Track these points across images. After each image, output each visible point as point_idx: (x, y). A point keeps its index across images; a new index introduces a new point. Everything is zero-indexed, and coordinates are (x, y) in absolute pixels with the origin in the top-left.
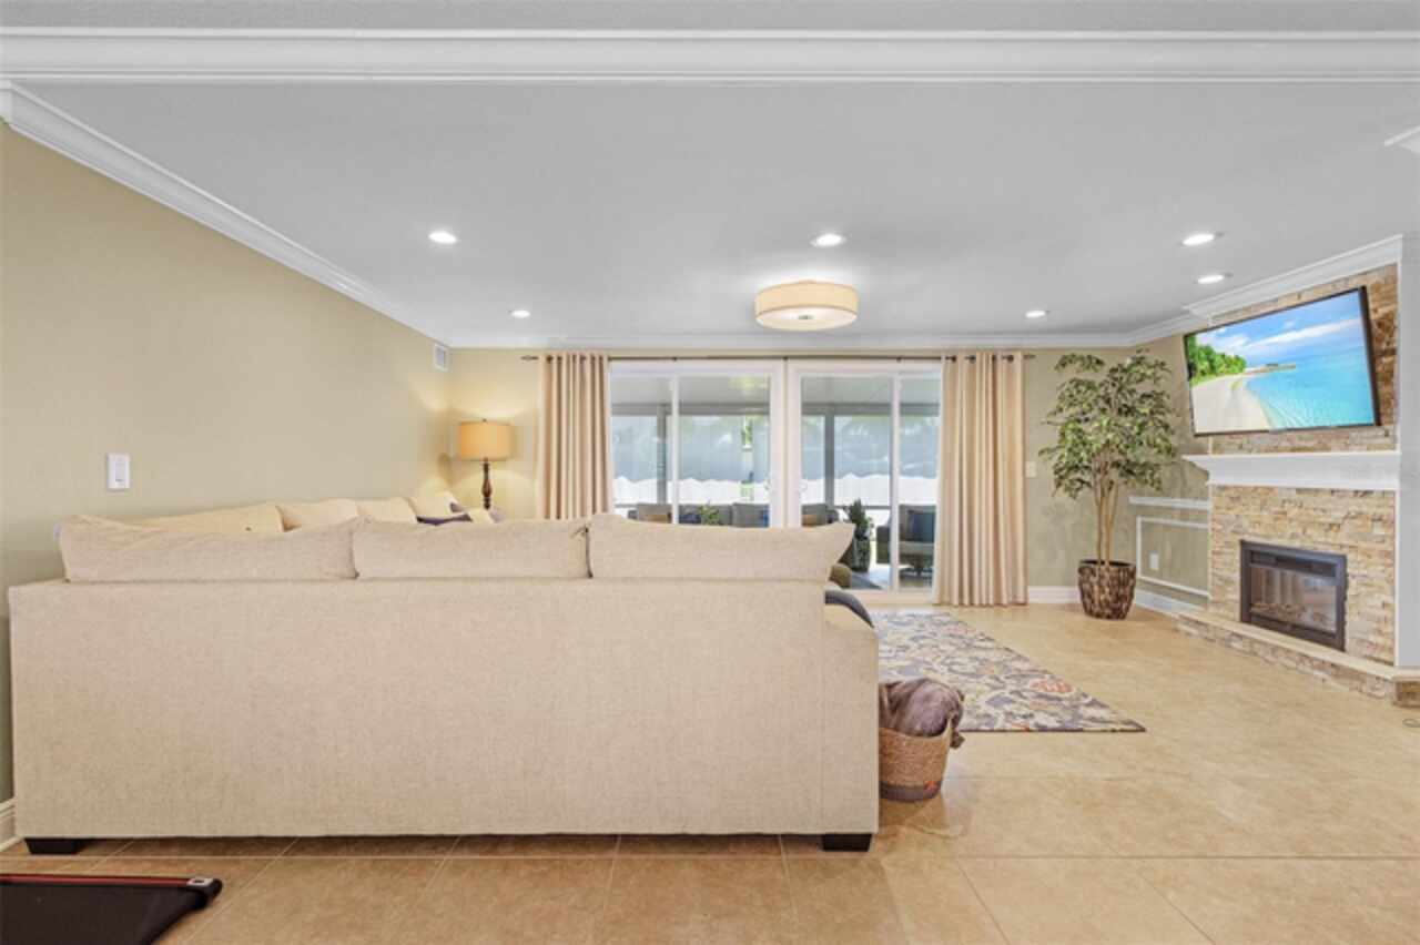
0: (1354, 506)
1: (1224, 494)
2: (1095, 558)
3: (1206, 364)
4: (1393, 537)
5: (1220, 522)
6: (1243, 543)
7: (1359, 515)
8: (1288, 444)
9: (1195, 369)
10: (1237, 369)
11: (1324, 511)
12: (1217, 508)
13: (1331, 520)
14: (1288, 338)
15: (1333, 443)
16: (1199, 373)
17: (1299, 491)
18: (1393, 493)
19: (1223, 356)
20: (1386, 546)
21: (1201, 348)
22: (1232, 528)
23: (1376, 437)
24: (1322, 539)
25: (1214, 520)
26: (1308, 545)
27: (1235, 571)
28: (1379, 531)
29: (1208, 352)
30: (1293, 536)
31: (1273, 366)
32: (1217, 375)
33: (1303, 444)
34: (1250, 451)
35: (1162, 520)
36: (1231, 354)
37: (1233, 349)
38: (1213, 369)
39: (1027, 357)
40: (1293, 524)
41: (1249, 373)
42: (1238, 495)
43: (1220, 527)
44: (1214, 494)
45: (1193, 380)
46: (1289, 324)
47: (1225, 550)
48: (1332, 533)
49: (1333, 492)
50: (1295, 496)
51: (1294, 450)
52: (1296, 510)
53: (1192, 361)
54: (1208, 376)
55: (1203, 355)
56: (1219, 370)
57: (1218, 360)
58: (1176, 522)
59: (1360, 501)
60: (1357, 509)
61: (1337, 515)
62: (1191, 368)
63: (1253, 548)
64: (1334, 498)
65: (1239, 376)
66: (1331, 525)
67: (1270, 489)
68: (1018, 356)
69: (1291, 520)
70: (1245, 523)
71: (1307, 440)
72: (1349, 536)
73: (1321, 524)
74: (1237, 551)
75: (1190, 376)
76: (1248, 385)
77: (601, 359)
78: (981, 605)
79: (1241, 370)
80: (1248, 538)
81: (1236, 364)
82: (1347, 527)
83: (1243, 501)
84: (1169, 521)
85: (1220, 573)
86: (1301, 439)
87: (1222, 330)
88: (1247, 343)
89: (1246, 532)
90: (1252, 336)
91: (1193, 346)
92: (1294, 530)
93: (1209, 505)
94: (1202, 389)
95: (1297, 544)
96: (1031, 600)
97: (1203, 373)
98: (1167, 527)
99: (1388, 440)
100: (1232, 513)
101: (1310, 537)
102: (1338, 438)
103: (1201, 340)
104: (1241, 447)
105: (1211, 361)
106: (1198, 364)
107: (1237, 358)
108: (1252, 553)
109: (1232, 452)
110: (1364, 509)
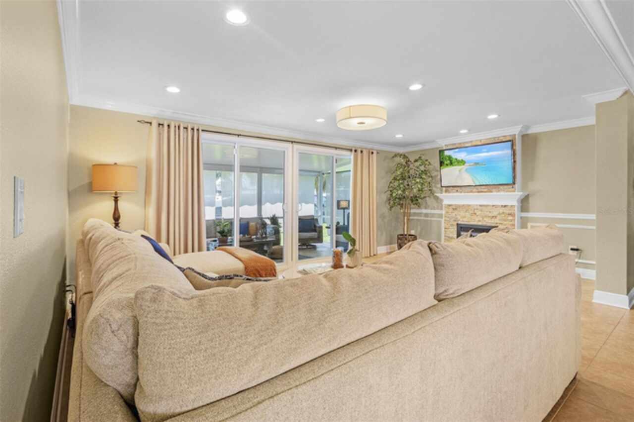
0: (501, 210)
1: (450, 207)
2: (402, 233)
3: (449, 162)
4: (514, 220)
5: (448, 217)
6: (458, 224)
7: (503, 213)
8: (477, 190)
9: (443, 163)
10: (462, 164)
11: (490, 212)
12: (447, 212)
13: (493, 215)
14: (484, 155)
15: (494, 190)
16: (445, 165)
17: (481, 206)
18: (514, 206)
19: (456, 159)
20: (513, 223)
21: (447, 156)
22: (454, 219)
23: (509, 188)
24: (490, 221)
25: (446, 217)
26: (484, 223)
27: (454, 234)
28: (510, 218)
29: (450, 158)
30: (479, 221)
31: (476, 164)
32: (453, 166)
33: (482, 190)
34: (461, 192)
35: (416, 218)
36: (460, 159)
37: (461, 157)
38: (451, 164)
39: (378, 153)
40: (479, 217)
41: (467, 166)
42: (456, 208)
43: (448, 219)
44: (446, 207)
45: (442, 167)
46: (485, 150)
47: (450, 227)
48: (493, 219)
49: (493, 206)
50: (479, 207)
51: (479, 192)
52: (480, 212)
53: (442, 160)
54: (449, 166)
55: (447, 158)
56: (454, 164)
57: (454, 161)
58: (422, 218)
59: (504, 209)
60: (503, 211)
61: (495, 214)
62: (442, 163)
63: (462, 226)
64: (494, 207)
65: (463, 166)
66: (493, 217)
67: (469, 206)
68: (375, 152)
69: (477, 216)
70: (459, 217)
71: (484, 189)
72: (500, 220)
73: (489, 217)
74: (455, 227)
75: (441, 165)
76: (466, 170)
77: (198, 130)
78: (365, 257)
79: (464, 164)
80: (459, 222)
81: (462, 162)
82: (499, 217)
83: (458, 209)
84: (419, 218)
85: (448, 235)
86: (481, 188)
87: (457, 150)
88: (467, 155)
89: (459, 220)
90: (469, 153)
91: (443, 155)
92: (479, 219)
93: (443, 212)
94: (445, 171)
95: (480, 223)
96: (379, 252)
97: (447, 165)
98: (418, 220)
99: (513, 189)
100: (454, 214)
101: (485, 221)
102: (495, 188)
103: (447, 153)
104: (457, 191)
105: (451, 161)
106: (444, 161)
107: (462, 160)
108: (461, 228)
109: (454, 192)
110: (505, 211)
